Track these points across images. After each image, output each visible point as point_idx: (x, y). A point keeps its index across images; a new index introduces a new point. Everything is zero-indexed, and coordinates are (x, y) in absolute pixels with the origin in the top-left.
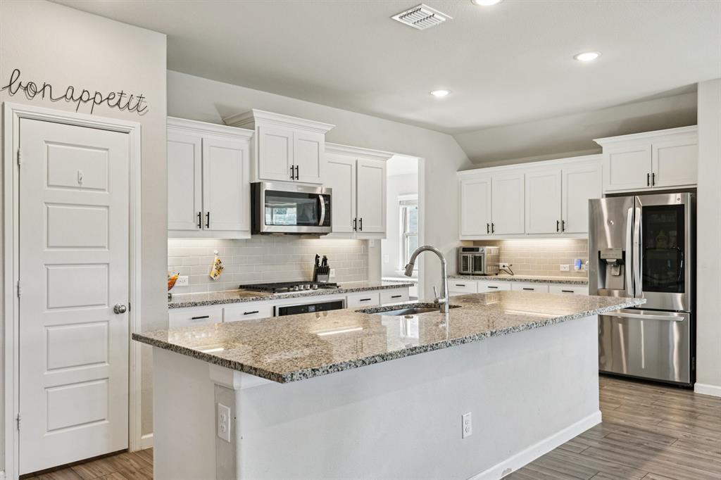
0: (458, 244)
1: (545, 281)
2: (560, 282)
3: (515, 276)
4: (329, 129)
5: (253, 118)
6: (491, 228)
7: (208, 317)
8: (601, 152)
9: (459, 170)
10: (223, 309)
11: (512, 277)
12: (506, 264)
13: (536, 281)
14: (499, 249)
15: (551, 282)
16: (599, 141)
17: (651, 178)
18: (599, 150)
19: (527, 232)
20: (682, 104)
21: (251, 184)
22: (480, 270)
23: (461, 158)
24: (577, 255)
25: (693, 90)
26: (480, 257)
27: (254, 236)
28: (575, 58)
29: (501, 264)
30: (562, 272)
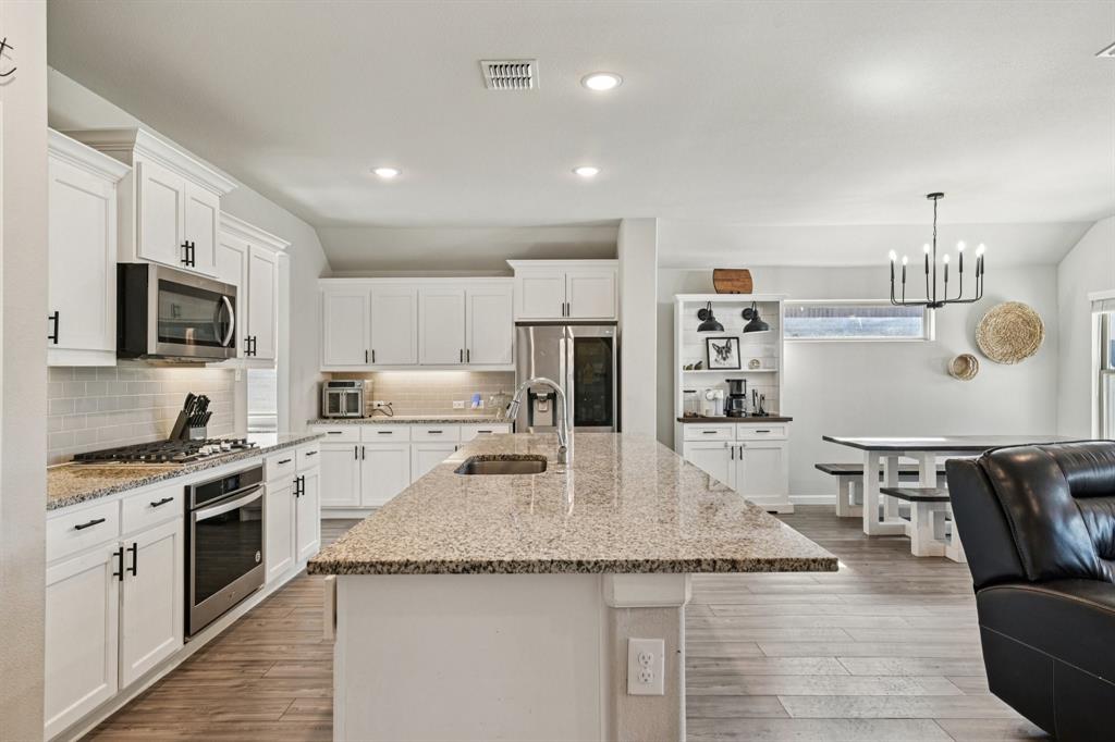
0: (318, 378)
1: (456, 421)
2: (475, 422)
3: (396, 417)
4: (228, 190)
5: (134, 142)
6: (370, 356)
7: (103, 520)
8: (513, 275)
9: (321, 277)
10: (121, 502)
11: (390, 419)
12: (382, 403)
13: (445, 422)
14: (373, 383)
15: (464, 421)
16: (512, 263)
17: (566, 308)
18: (510, 272)
19: (421, 362)
20: (600, 237)
21: (118, 264)
22: (356, 411)
23: (320, 261)
24: (473, 389)
25: (616, 225)
26: (357, 394)
27: (120, 361)
28: (574, 171)
29: (375, 403)
30: (456, 410)
